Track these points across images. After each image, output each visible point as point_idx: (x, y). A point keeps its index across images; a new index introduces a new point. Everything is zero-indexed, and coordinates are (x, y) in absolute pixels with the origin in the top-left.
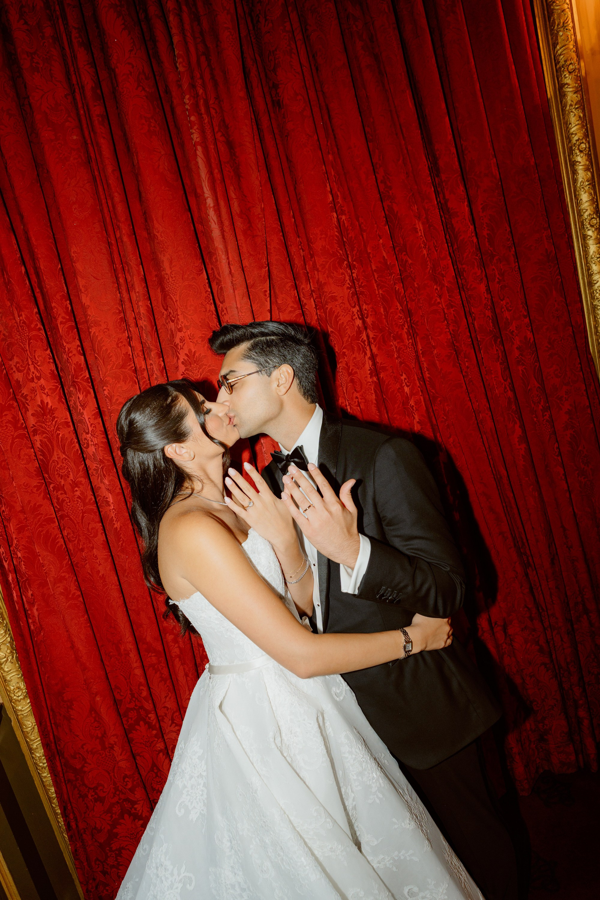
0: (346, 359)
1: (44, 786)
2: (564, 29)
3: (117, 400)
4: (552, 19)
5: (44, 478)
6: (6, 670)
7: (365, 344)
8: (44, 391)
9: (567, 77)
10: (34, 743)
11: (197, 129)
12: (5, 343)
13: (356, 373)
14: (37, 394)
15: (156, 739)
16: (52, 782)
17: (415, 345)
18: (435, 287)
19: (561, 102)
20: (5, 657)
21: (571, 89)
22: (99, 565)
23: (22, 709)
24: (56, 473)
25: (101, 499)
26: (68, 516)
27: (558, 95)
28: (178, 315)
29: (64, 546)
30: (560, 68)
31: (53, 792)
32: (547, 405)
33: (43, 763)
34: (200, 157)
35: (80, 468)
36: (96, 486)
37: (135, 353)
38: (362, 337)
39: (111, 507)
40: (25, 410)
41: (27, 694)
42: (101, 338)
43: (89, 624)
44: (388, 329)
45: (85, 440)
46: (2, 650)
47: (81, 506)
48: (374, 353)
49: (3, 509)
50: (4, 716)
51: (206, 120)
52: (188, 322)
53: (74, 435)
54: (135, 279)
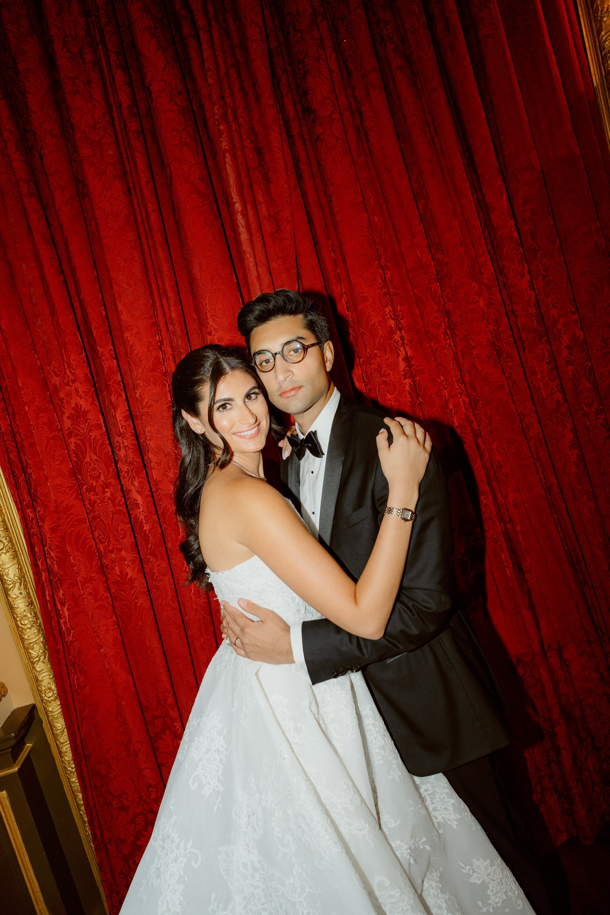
0: (378, 360)
1: (73, 792)
2: (608, 14)
3: (147, 402)
4: (595, 6)
5: (77, 479)
6: (38, 669)
7: (398, 345)
8: (78, 394)
10: (64, 746)
11: (226, 137)
12: (45, 348)
13: (389, 374)
14: (72, 397)
16: (80, 789)
17: (454, 346)
18: (473, 285)
19: (608, 89)
20: (37, 657)
22: (127, 567)
23: (53, 711)
24: (88, 475)
25: (131, 501)
26: (99, 517)
27: (605, 82)
28: (208, 319)
29: (95, 547)
30: (606, 54)
31: (81, 799)
32: (602, 407)
33: (72, 767)
34: (228, 164)
35: (111, 469)
36: (127, 488)
37: (165, 357)
38: (396, 337)
39: (141, 510)
40: (61, 413)
41: (57, 695)
42: (133, 342)
43: (116, 626)
44: (424, 330)
45: (117, 443)
46: (35, 649)
47: (111, 508)
48: (410, 355)
49: (39, 509)
50: (36, 716)
51: (234, 128)
52: (217, 325)
53: (106, 437)
54: (167, 285)
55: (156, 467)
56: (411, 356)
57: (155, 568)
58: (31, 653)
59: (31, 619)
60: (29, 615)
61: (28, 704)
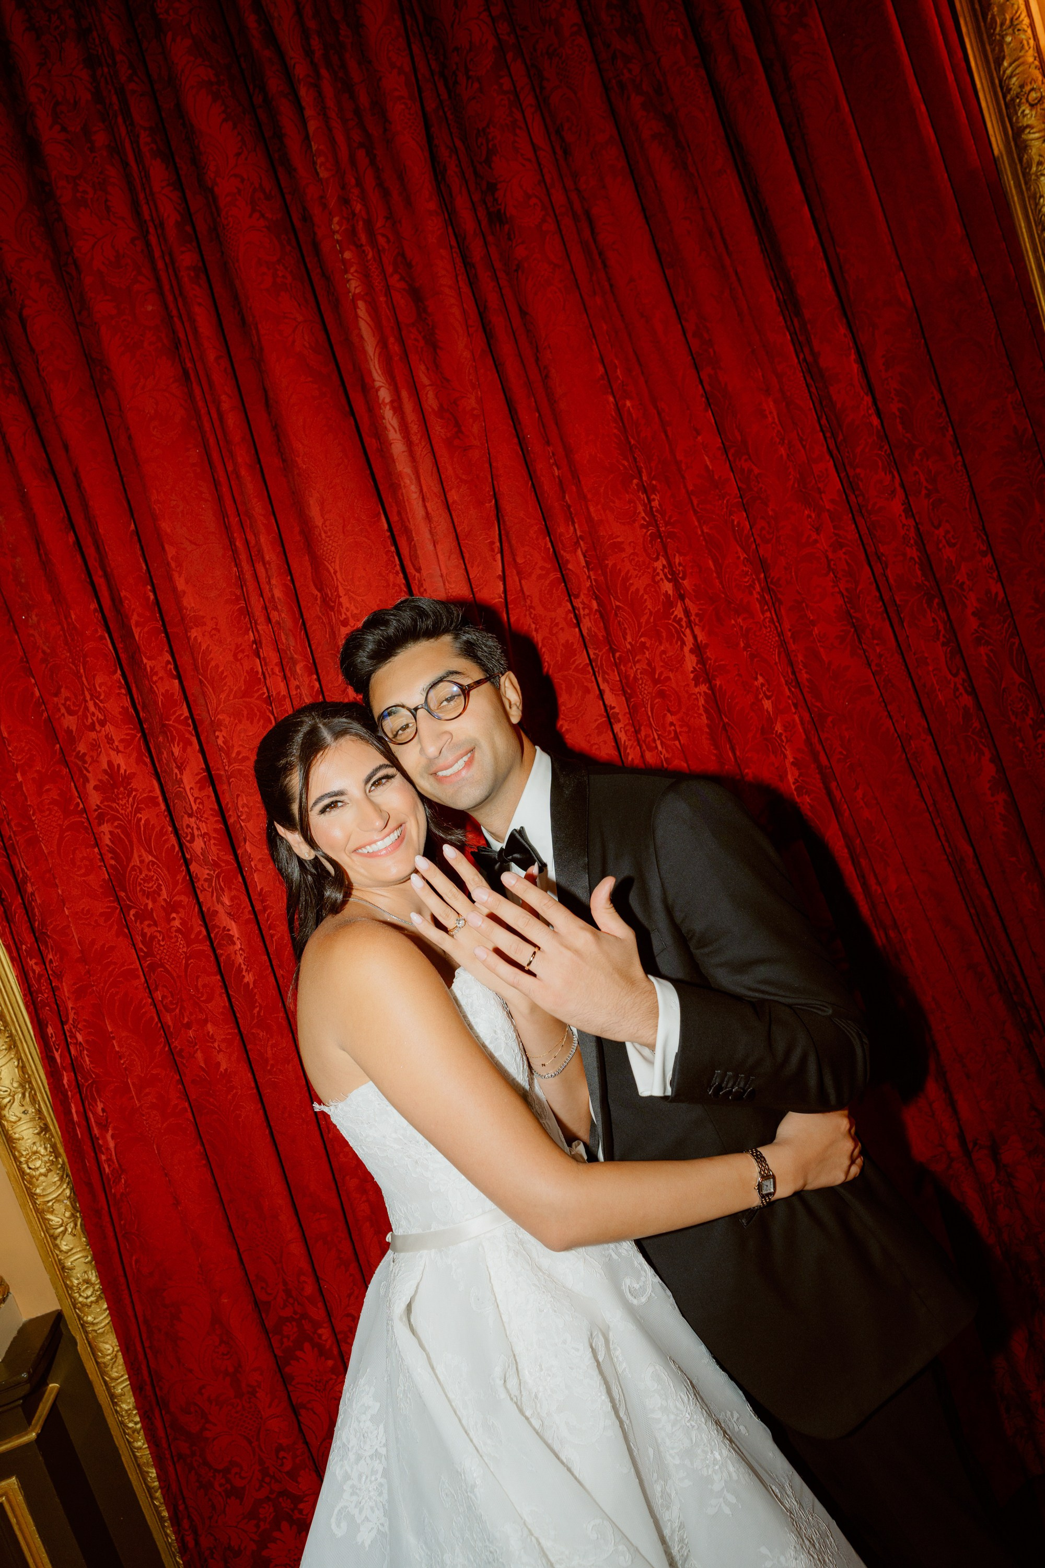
0: (647, 655)
1: (139, 1465)
2: (1013, 30)
3: (239, 753)
4: (989, 17)
5: (118, 899)
6: (64, 1248)
7: (681, 626)
8: (112, 745)
9: (1027, 115)
10: (118, 1384)
11: (356, 271)
12: (47, 665)
13: (668, 679)
14: (101, 751)
15: (334, 1377)
16: (151, 1459)
17: (779, 622)
18: (806, 512)
19: (1021, 160)
20: (61, 1226)
21: (1037, 135)
22: (218, 1052)
23: (94, 1322)
24: (138, 889)
25: (218, 932)
26: (162, 965)
27: (1014, 148)
28: (340, 597)
29: (156, 1020)
30: (1013, 100)
31: (154, 1478)
32: (1042, 716)
33: (134, 1422)
34: (363, 319)
35: (180, 878)
36: (209, 909)
37: (267, 669)
38: (676, 613)
39: (238, 946)
40: (81, 780)
41: (102, 1293)
42: (207, 648)
43: (204, 1162)
44: (723, 596)
45: (187, 828)
46: (56, 1212)
47: (184, 947)
48: (701, 641)
49: (50, 957)
50: (64, 1333)
51: (370, 256)
52: (357, 608)
53: (168, 819)
54: (262, 540)
55: (260, 867)
56: (704, 642)
57: (269, 1048)
58: (49, 1220)
59: (46, 1159)
60: (43, 1151)
61: (48, 1311)
